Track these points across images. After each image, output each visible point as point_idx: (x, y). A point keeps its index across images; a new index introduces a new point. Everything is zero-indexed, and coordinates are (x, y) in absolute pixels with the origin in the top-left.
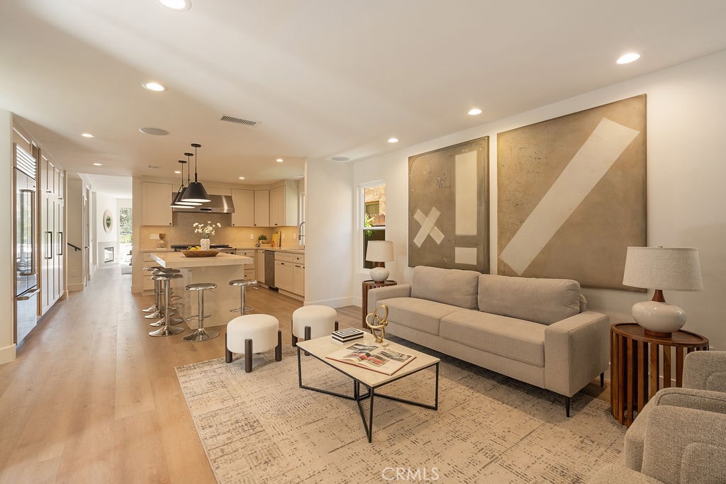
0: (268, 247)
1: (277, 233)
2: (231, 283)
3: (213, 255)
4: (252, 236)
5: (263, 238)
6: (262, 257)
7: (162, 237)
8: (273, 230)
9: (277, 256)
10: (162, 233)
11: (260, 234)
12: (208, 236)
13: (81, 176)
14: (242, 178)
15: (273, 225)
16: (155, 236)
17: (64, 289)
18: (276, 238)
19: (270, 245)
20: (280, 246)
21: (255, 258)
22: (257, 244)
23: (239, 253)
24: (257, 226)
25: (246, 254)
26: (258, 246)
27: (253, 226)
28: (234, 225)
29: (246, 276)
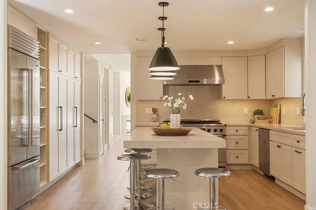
0: (264, 124)
1: (276, 106)
2: (197, 173)
3: (184, 133)
4: (246, 111)
5: (258, 112)
6: (255, 135)
7: (155, 111)
8: (272, 102)
9: (273, 136)
10: (155, 107)
11: (255, 107)
12: (178, 111)
13: (95, 56)
15: (269, 97)
16: (149, 111)
17: (81, 157)
18: (274, 113)
19: (267, 121)
20: (280, 122)
21: (248, 137)
22: (251, 120)
23: (229, 130)
24: (251, 98)
25: (237, 131)
26: (252, 123)
27: (247, 98)
28: (224, 97)
29: (237, 157)
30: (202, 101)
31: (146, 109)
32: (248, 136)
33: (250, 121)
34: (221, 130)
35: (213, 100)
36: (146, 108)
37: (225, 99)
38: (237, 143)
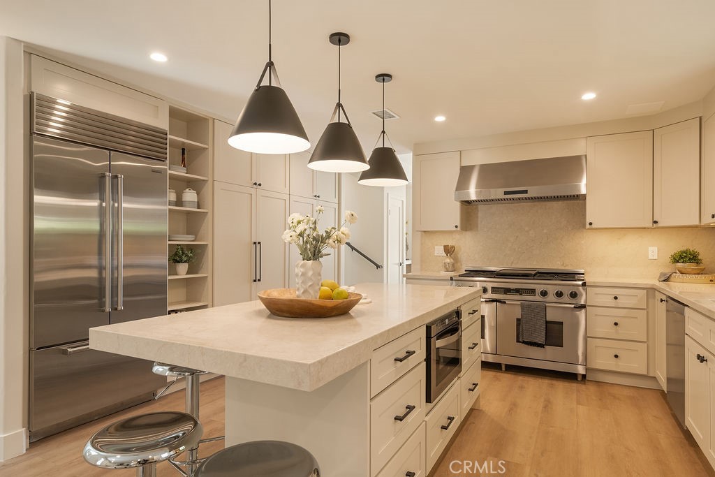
4: (653, 252)
5: (685, 257)
7: (449, 250)
9: (691, 324)
10: (450, 244)
11: (677, 246)
14: (589, 96)
16: (440, 251)
19: (705, 277)
21: (647, 312)
22: (662, 274)
23: (596, 294)
24: (660, 225)
25: (616, 298)
26: (664, 281)
27: (650, 224)
28: (591, 224)
29: (616, 356)
30: (545, 231)
31: (436, 247)
32: (645, 311)
33: (660, 277)
34: (574, 295)
35: (570, 229)
36: (437, 245)
37: (593, 226)
38: (616, 324)
